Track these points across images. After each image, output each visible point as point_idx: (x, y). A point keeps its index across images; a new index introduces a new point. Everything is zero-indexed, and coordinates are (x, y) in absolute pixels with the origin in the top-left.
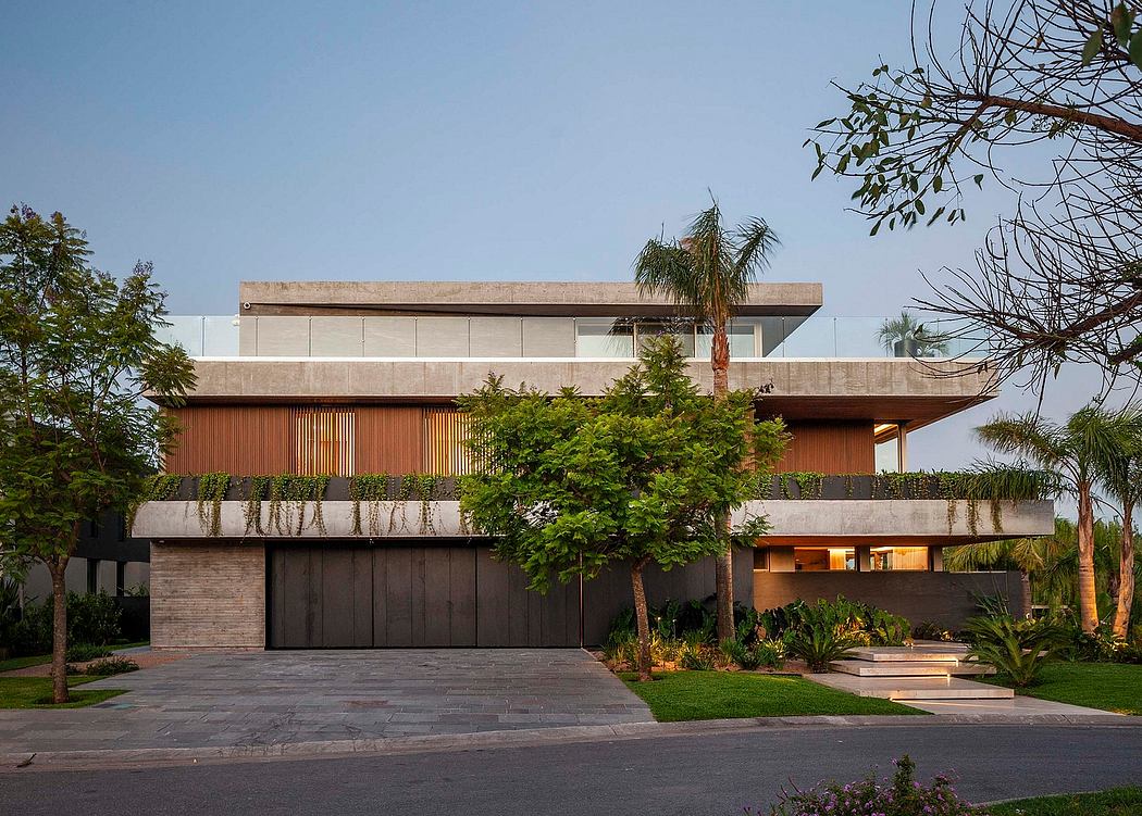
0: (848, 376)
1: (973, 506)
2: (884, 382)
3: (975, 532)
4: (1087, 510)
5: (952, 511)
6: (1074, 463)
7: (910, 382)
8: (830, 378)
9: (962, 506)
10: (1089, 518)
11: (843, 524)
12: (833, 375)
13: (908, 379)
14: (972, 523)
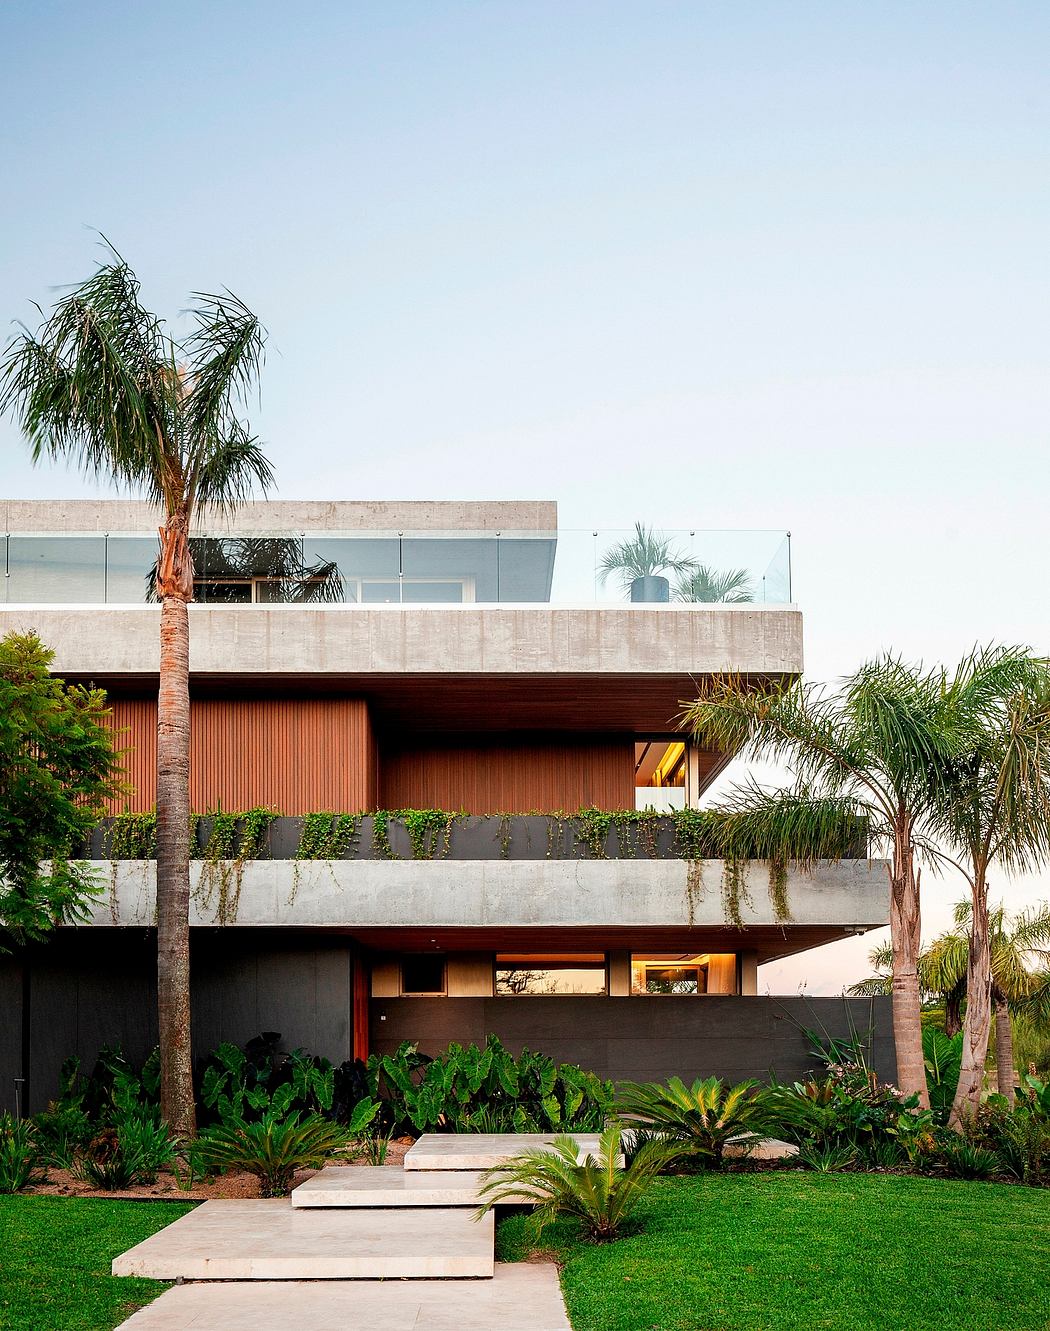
0: (516, 635)
1: (735, 871)
2: (584, 647)
3: (738, 921)
4: (905, 870)
5: (694, 882)
6: (882, 779)
7: (633, 646)
8: (482, 640)
9: (715, 870)
10: (908, 887)
11: (486, 904)
12: (488, 634)
13: (631, 641)
14: (733, 904)
